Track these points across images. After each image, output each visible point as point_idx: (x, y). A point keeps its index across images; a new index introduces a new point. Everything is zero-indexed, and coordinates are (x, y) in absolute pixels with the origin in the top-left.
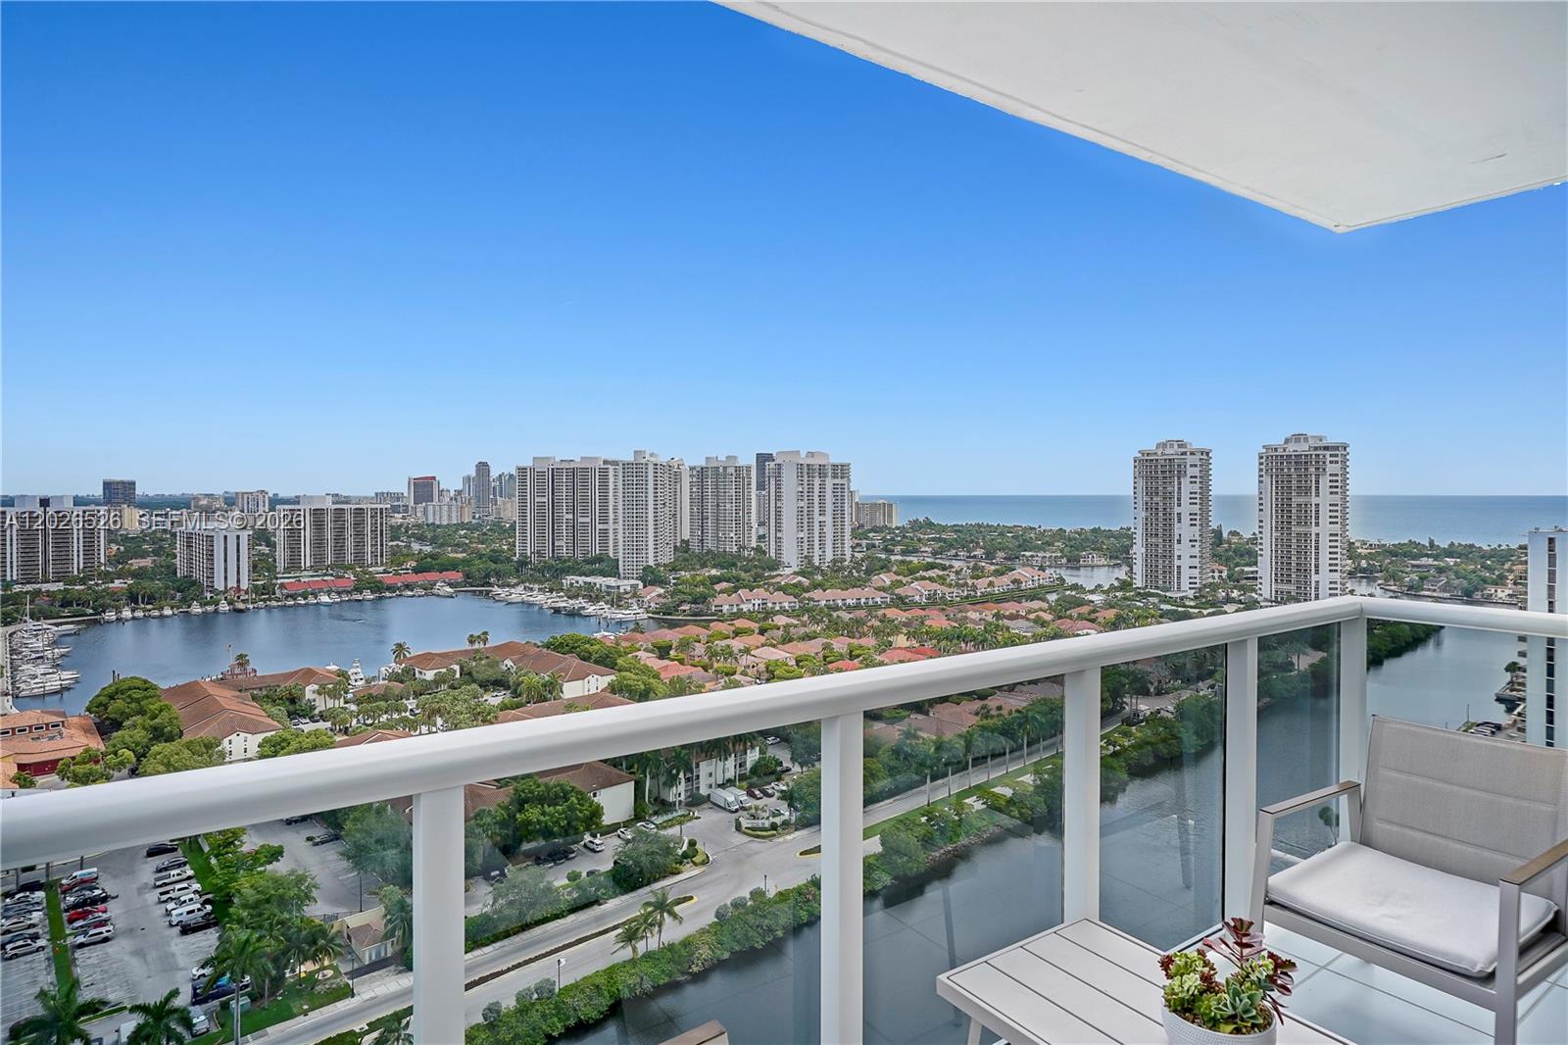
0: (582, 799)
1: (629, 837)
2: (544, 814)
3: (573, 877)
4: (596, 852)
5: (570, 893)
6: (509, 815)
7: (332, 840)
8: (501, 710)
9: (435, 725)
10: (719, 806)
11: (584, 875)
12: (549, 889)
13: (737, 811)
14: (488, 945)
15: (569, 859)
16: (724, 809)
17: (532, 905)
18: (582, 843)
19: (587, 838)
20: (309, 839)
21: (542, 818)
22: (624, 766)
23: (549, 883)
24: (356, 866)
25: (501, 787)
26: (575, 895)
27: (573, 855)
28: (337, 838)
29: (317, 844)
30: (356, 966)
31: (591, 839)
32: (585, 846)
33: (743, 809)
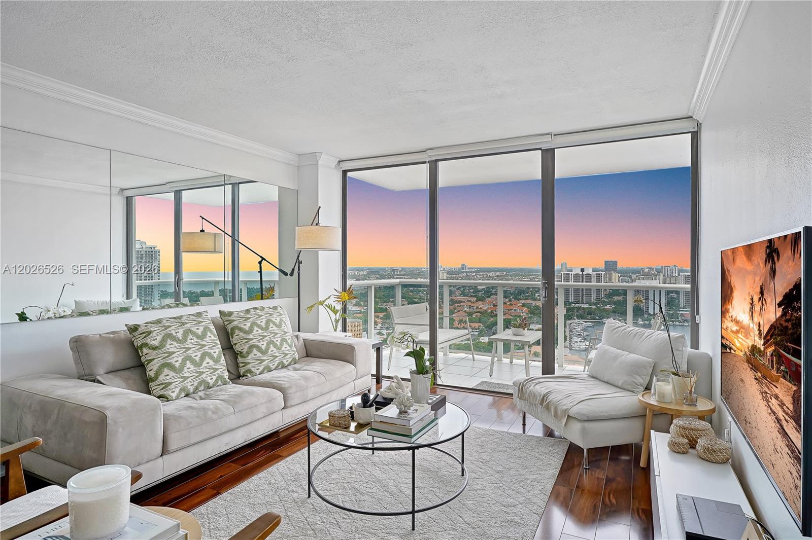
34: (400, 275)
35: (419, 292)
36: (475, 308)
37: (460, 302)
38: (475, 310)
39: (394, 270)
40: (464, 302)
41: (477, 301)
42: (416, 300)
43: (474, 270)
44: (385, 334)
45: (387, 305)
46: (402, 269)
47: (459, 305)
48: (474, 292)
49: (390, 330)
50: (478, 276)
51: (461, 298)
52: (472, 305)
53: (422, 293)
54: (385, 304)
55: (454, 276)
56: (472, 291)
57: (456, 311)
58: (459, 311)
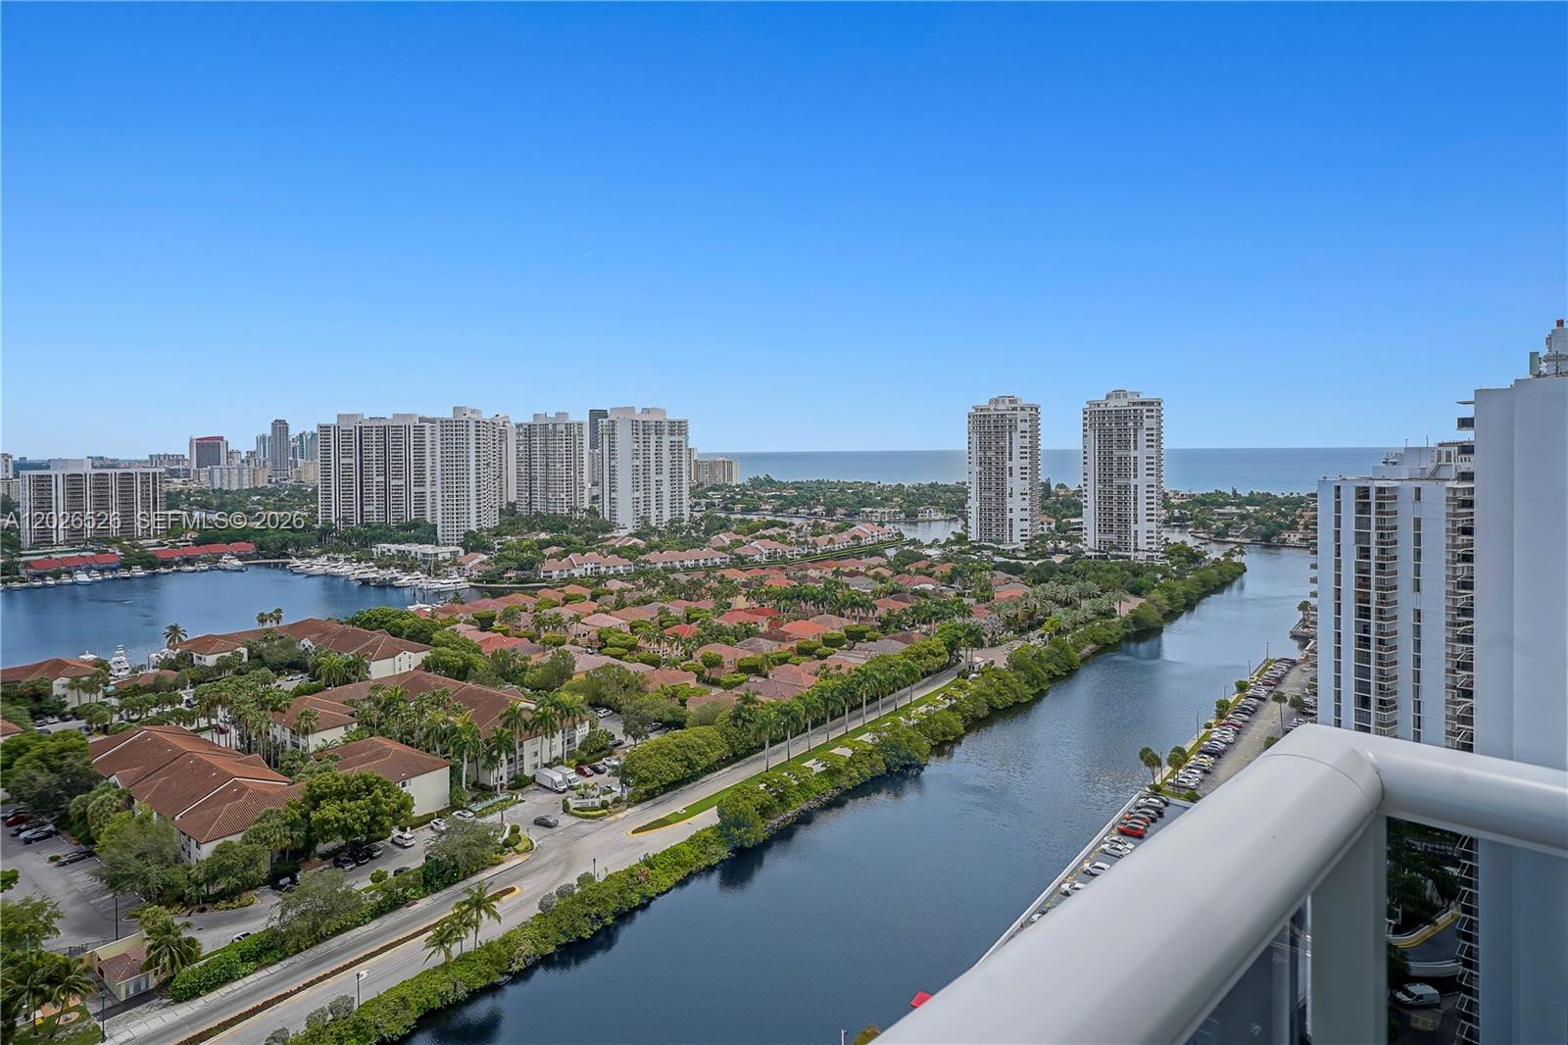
0: (389, 790)
1: (443, 828)
2: (343, 810)
3: (378, 878)
4: (405, 847)
5: (372, 897)
6: (302, 815)
7: (84, 858)
8: (296, 696)
9: (216, 717)
10: (545, 787)
11: (391, 874)
12: (348, 894)
13: (564, 791)
14: (275, 964)
15: (374, 858)
16: (551, 790)
17: (328, 914)
18: (390, 839)
19: (396, 832)
20: (53, 859)
21: (340, 815)
22: (438, 750)
23: (348, 887)
24: (111, 887)
25: (293, 783)
26: (379, 898)
27: (378, 853)
28: (91, 854)
29: (64, 864)
30: (108, 1004)
31: (400, 833)
32: (393, 842)
33: (571, 788)
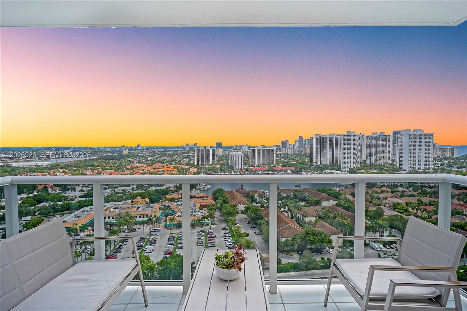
0: (326, 236)
1: (341, 251)
2: (314, 239)
3: (323, 259)
4: (330, 253)
5: (321, 263)
6: (304, 237)
7: (260, 234)
8: (303, 207)
9: (286, 209)
10: (372, 248)
11: (326, 259)
12: (315, 261)
13: (379, 251)
14: (298, 272)
15: (322, 253)
16: (375, 249)
17: (310, 264)
18: (326, 250)
19: (327, 248)
20: (255, 233)
21: (313, 240)
22: (340, 229)
23: (315, 259)
24: (265, 242)
25: (303, 229)
26: (323, 264)
27: (323, 252)
28: (261, 234)
29: (256, 234)
30: (264, 267)
31: (329, 249)
32: (327, 251)
33: (381, 250)
34: (96, 152)
35: (110, 162)
36: (146, 170)
37: (137, 167)
38: (146, 172)
39: (91, 149)
40: (140, 167)
41: (147, 166)
42: (108, 168)
43: (145, 148)
44: (86, 191)
45: (86, 172)
46: (97, 148)
47: (136, 169)
48: (145, 161)
49: (89, 188)
50: (148, 152)
51: (137, 165)
52: (144, 169)
53: (112, 163)
54: (85, 171)
55: (133, 152)
56: (144, 160)
57: (134, 173)
58: (136, 173)
